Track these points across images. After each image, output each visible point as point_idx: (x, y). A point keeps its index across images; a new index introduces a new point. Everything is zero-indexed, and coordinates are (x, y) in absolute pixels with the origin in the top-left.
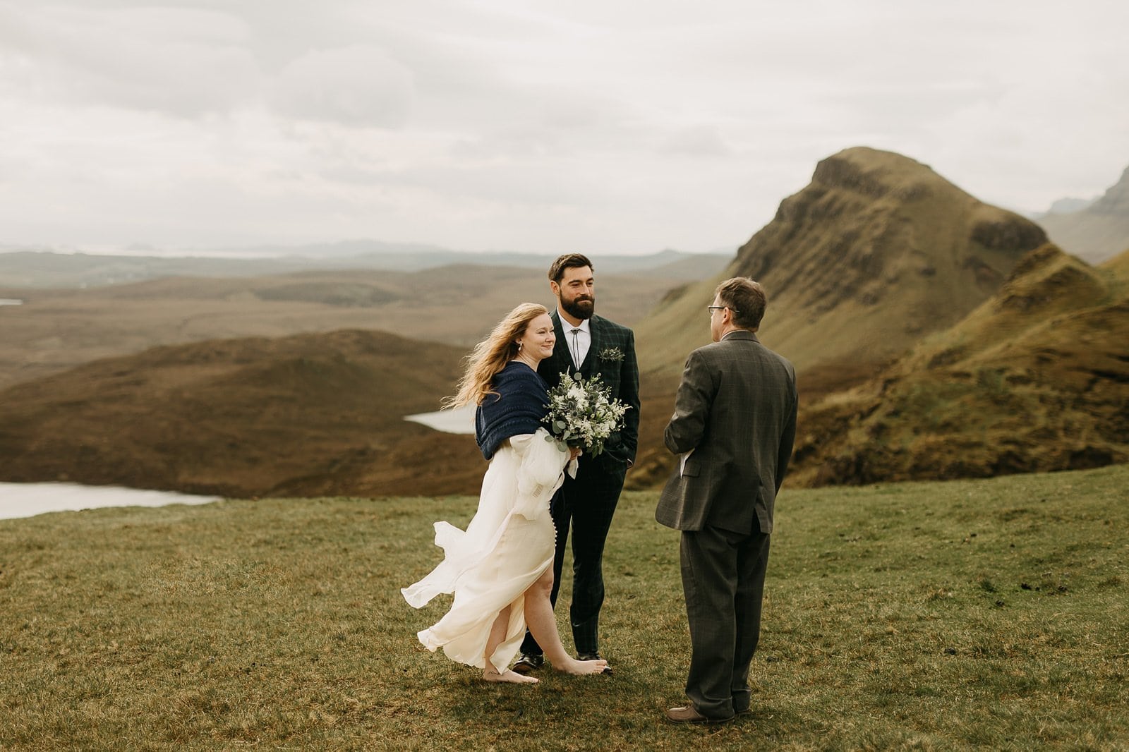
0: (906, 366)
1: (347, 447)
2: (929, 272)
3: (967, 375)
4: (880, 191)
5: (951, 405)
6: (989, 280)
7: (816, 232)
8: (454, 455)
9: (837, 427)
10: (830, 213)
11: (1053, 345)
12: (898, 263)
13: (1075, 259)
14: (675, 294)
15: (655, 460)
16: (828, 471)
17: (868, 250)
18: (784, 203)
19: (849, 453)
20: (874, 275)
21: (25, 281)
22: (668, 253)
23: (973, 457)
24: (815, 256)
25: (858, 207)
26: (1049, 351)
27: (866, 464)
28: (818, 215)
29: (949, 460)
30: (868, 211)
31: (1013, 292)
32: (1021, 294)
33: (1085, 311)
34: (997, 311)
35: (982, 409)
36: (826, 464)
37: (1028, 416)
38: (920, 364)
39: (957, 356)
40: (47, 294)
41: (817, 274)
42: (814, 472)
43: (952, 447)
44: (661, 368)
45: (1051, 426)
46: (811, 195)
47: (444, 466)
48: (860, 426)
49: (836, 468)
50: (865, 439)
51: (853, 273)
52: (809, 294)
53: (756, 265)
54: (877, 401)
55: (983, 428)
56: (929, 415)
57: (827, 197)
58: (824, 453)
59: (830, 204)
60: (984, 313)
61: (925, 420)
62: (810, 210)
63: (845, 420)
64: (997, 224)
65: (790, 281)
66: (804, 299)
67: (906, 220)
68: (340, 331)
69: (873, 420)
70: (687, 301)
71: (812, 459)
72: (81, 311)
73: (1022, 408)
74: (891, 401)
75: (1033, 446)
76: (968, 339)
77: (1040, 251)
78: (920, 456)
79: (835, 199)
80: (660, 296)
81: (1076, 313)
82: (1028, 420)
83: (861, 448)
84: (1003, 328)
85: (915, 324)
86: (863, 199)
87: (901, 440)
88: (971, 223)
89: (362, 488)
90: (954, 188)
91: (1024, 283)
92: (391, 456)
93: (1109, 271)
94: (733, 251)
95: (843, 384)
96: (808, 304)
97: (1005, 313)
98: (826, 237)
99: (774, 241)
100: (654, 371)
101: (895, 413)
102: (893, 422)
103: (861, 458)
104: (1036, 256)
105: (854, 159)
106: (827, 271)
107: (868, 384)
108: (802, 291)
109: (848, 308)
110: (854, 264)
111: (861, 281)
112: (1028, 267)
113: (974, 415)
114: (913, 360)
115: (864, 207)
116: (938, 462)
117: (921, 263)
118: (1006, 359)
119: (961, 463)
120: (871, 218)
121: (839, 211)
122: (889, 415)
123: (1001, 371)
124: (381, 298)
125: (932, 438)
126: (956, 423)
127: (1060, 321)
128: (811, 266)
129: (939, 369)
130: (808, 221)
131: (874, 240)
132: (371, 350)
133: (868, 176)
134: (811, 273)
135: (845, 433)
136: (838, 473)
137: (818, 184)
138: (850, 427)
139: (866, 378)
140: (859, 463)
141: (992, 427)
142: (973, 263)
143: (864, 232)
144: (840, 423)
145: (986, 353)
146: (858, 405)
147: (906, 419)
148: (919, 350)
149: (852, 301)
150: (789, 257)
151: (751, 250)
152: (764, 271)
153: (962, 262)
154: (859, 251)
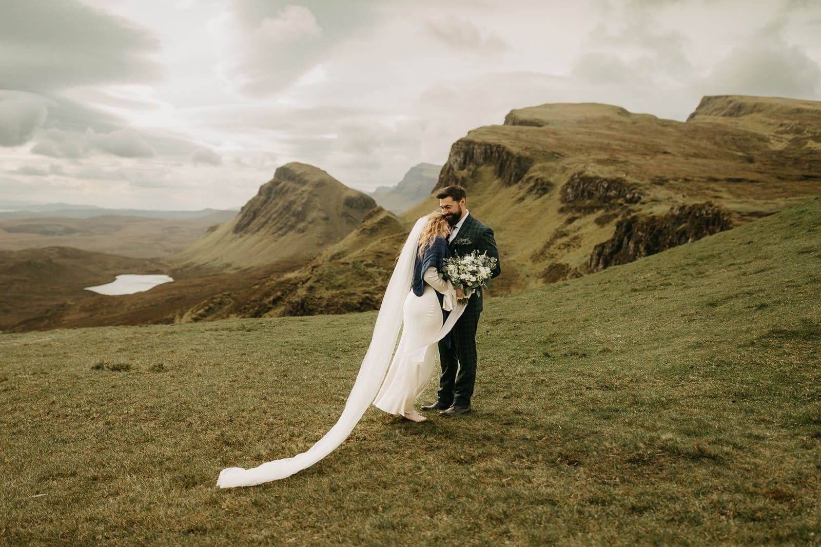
0: (319, 260)
1: (55, 303)
2: (326, 219)
3: (348, 264)
4: (304, 183)
5: (341, 277)
6: (352, 222)
7: (276, 201)
8: (109, 306)
9: (291, 288)
10: (283, 192)
11: (382, 250)
12: (313, 215)
13: (390, 212)
14: (213, 229)
15: (208, 305)
16: (289, 308)
17: (300, 209)
18: (262, 187)
19: (299, 300)
20: (303, 220)
22: (208, 210)
23: (352, 300)
24: (276, 211)
25: (295, 189)
26: (380, 252)
27: (306, 304)
28: (276, 193)
29: (342, 301)
30: (299, 191)
31: (364, 227)
32: (368, 228)
33: (395, 235)
34: (358, 235)
35: (354, 278)
36: (288, 304)
37: (374, 281)
38: (325, 259)
39: (341, 256)
41: (277, 219)
42: (283, 308)
43: (343, 296)
44: (208, 263)
45: (384, 286)
46: (274, 183)
47: (105, 311)
48: (302, 287)
49: (293, 306)
50: (305, 293)
51: (293, 219)
52: (274, 228)
53: (250, 215)
54: (310, 276)
55: (355, 287)
56: (332, 281)
57: (281, 185)
58: (287, 300)
59: (282, 188)
60: (352, 236)
61: (331, 284)
62: (274, 191)
63: (296, 284)
64: (355, 197)
65: (265, 223)
66: (271, 231)
67: (316, 195)
68: (49, 248)
69: (308, 284)
70: (218, 233)
71: (281, 302)
73: (372, 278)
75: (377, 294)
76: (345, 248)
77: (375, 209)
78: (329, 300)
79: (285, 186)
80: (206, 230)
81: (391, 236)
82: (374, 283)
83: (303, 297)
84: (361, 243)
85: (321, 242)
86: (297, 186)
87: (321, 293)
88: (344, 196)
89: (64, 323)
90: (337, 181)
91: (369, 223)
92: (78, 307)
93: (404, 218)
94: (239, 210)
95: (292, 269)
96: (274, 233)
97: (362, 236)
98: (281, 203)
99: (258, 204)
100: (205, 264)
101: (318, 281)
102: (317, 285)
103: (303, 301)
104: (374, 211)
105: (292, 168)
106: (282, 218)
107: (303, 268)
108: (271, 227)
109: (291, 234)
110: (294, 215)
111: (297, 222)
112: (370, 216)
113: (352, 281)
114: (323, 256)
115: (298, 190)
116: (337, 302)
117: (323, 215)
118: (362, 257)
119: (347, 302)
120: (301, 195)
121: (286, 191)
122: (315, 282)
123: (362, 262)
124: (70, 231)
125: (334, 292)
126: (344, 285)
127: (385, 239)
128: (275, 216)
129: (334, 261)
130: (273, 195)
131: (303, 204)
132: (66, 256)
133: (299, 176)
134: (275, 219)
135: (296, 290)
136: (294, 309)
137: (277, 179)
138: (298, 288)
139: (302, 266)
140: (303, 304)
141: (360, 286)
142: (345, 215)
143: (298, 201)
144: (293, 286)
145: (354, 254)
146: (300, 278)
147: (322, 283)
148: (325, 253)
149: (293, 232)
150: (265, 212)
151: (247, 208)
152: (253, 218)
153: (340, 214)
154: (296, 209)
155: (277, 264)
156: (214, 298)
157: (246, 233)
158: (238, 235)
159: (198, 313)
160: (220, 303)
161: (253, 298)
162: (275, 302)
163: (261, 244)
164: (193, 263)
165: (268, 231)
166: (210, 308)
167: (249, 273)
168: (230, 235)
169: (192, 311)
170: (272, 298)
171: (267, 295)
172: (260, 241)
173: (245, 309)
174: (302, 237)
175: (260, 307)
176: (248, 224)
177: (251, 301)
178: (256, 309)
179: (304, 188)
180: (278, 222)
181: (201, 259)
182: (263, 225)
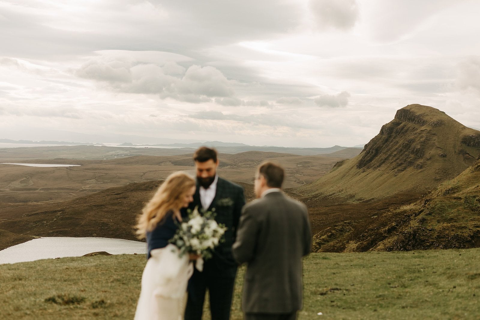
0: (434, 194)
2: (444, 156)
3: (460, 198)
4: (424, 123)
5: (453, 211)
6: (469, 159)
7: (397, 139)
9: (405, 220)
10: (403, 132)
12: (431, 152)
14: (339, 164)
15: (330, 232)
16: (402, 237)
17: (419, 147)
18: (384, 127)
19: (411, 230)
20: (421, 157)
21: (82, 157)
22: (337, 147)
23: (463, 233)
24: (396, 149)
25: (414, 129)
27: (417, 235)
28: (397, 132)
29: (453, 233)
30: (418, 131)
34: (472, 172)
35: (466, 213)
36: (400, 235)
38: (440, 194)
39: (455, 191)
40: (91, 162)
41: (398, 156)
42: (396, 238)
43: (454, 229)
44: (334, 194)
48: (415, 219)
49: (405, 236)
50: (417, 225)
51: (412, 156)
52: (394, 164)
53: (372, 152)
54: (422, 209)
55: (467, 221)
56: (444, 215)
58: (400, 230)
59: (403, 128)
60: (467, 173)
61: (442, 217)
62: (395, 130)
63: (409, 216)
64: (472, 136)
65: (386, 159)
66: (392, 167)
67: (434, 134)
69: (420, 217)
70: (344, 167)
71: (395, 232)
72: (103, 169)
74: (428, 209)
76: (461, 183)
78: (440, 232)
79: (405, 126)
80: (334, 165)
83: (416, 228)
84: (475, 179)
85: (438, 178)
86: (416, 126)
87: (432, 226)
88: (461, 136)
90: (455, 122)
94: (363, 147)
95: (408, 202)
96: (394, 169)
98: (401, 141)
99: (379, 142)
100: (332, 195)
101: (430, 214)
102: (429, 218)
103: (415, 232)
105: (413, 110)
106: (401, 155)
107: (418, 201)
108: (391, 163)
109: (410, 170)
110: (413, 152)
111: (415, 159)
113: (463, 215)
114: (437, 192)
115: (417, 129)
116: (448, 234)
117: (440, 152)
118: (476, 192)
119: (458, 236)
120: (420, 134)
121: (406, 131)
122: (427, 215)
123: (475, 197)
125: (445, 225)
126: (455, 219)
128: (395, 153)
129: (448, 196)
130: (394, 134)
131: (422, 142)
133: (418, 117)
134: (395, 155)
135: (409, 222)
136: (406, 239)
137: (398, 120)
138: (410, 219)
139: (417, 199)
140: (414, 235)
141: (472, 220)
142: (462, 152)
143: (417, 140)
144: (406, 218)
145: (468, 189)
146: (414, 211)
147: (434, 216)
148: (439, 187)
149: (412, 167)
150: (386, 150)
151: (370, 147)
152: (376, 155)
153: (457, 151)
154: (415, 147)
155: (395, 197)
156: (336, 226)
157: (368, 168)
158: (361, 170)
159: (321, 238)
160: (341, 231)
161: (371, 227)
162: (390, 231)
163: (382, 178)
164: (322, 194)
165: (388, 167)
166: (332, 234)
167: (370, 204)
168: (355, 170)
169: (317, 237)
170: (387, 228)
171: (384, 225)
172: (381, 175)
173: (363, 236)
174: (420, 172)
175: (376, 235)
176: (371, 160)
177: (369, 230)
178: (373, 237)
179: (423, 128)
180: (397, 159)
181: (328, 190)
182: (384, 161)
